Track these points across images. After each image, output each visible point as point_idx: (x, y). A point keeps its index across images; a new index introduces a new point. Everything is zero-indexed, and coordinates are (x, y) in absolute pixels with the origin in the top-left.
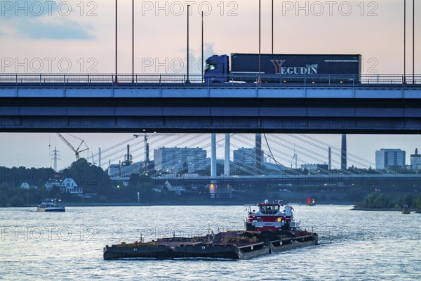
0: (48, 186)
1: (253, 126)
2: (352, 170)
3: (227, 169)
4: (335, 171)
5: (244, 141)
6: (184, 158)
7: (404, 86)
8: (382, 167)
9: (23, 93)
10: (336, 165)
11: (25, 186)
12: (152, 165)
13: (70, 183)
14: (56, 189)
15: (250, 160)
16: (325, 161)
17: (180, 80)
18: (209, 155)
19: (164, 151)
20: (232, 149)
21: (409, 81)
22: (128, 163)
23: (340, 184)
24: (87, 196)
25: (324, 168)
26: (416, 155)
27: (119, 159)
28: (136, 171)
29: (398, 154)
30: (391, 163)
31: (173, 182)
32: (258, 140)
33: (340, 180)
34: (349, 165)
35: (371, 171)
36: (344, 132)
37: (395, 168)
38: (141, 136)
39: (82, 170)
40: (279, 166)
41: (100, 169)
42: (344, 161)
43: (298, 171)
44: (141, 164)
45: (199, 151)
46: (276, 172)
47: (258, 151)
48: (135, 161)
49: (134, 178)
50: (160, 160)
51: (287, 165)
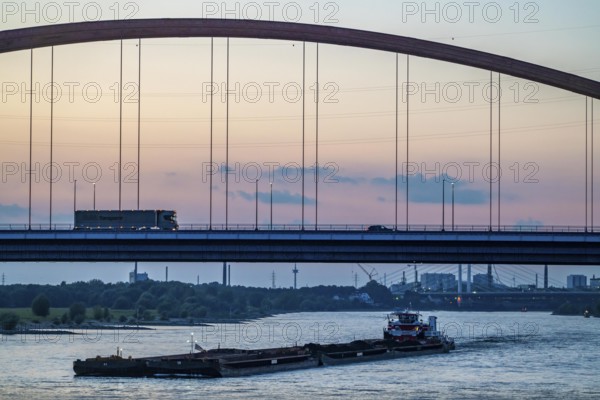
0: (351, 298)
1: (487, 259)
2: (552, 289)
3: (469, 288)
4: (540, 289)
5: (480, 269)
6: (440, 280)
7: (586, 234)
8: (571, 286)
9: (336, 237)
10: (541, 285)
11: (336, 298)
12: (419, 285)
13: (366, 296)
14: (356, 300)
15: (484, 282)
16: (533, 282)
17: (439, 229)
18: (457, 278)
19: (427, 276)
20: (472, 274)
21: (589, 230)
22: (404, 283)
23: (544, 298)
24: (377, 305)
25: (533, 287)
26: (593, 279)
27: (398, 281)
28: (409, 289)
29: (582, 278)
30: (577, 284)
31: (432, 296)
32: (490, 269)
33: (544, 295)
34: (549, 285)
35: (564, 289)
36: (546, 263)
37: (580, 287)
38: (412, 266)
39: (373, 287)
40: (504, 286)
41: (385, 287)
42: (546, 283)
43: (516, 289)
44: (412, 284)
45: (451, 275)
46: (502, 290)
47: (489, 276)
48: (408, 282)
49: (408, 293)
50: (425, 281)
51: (509, 285)
